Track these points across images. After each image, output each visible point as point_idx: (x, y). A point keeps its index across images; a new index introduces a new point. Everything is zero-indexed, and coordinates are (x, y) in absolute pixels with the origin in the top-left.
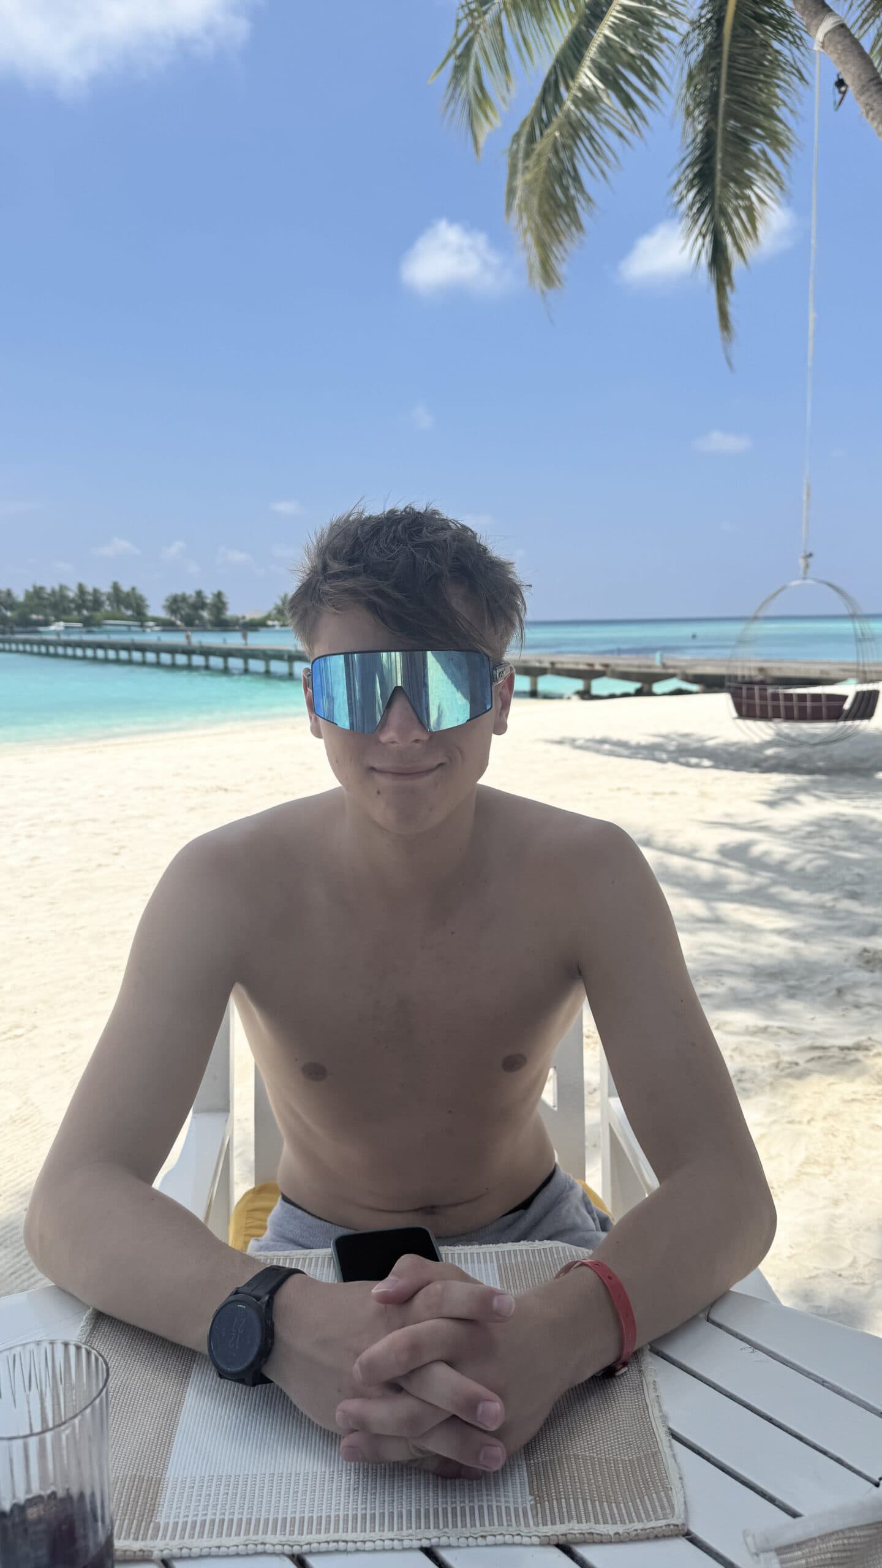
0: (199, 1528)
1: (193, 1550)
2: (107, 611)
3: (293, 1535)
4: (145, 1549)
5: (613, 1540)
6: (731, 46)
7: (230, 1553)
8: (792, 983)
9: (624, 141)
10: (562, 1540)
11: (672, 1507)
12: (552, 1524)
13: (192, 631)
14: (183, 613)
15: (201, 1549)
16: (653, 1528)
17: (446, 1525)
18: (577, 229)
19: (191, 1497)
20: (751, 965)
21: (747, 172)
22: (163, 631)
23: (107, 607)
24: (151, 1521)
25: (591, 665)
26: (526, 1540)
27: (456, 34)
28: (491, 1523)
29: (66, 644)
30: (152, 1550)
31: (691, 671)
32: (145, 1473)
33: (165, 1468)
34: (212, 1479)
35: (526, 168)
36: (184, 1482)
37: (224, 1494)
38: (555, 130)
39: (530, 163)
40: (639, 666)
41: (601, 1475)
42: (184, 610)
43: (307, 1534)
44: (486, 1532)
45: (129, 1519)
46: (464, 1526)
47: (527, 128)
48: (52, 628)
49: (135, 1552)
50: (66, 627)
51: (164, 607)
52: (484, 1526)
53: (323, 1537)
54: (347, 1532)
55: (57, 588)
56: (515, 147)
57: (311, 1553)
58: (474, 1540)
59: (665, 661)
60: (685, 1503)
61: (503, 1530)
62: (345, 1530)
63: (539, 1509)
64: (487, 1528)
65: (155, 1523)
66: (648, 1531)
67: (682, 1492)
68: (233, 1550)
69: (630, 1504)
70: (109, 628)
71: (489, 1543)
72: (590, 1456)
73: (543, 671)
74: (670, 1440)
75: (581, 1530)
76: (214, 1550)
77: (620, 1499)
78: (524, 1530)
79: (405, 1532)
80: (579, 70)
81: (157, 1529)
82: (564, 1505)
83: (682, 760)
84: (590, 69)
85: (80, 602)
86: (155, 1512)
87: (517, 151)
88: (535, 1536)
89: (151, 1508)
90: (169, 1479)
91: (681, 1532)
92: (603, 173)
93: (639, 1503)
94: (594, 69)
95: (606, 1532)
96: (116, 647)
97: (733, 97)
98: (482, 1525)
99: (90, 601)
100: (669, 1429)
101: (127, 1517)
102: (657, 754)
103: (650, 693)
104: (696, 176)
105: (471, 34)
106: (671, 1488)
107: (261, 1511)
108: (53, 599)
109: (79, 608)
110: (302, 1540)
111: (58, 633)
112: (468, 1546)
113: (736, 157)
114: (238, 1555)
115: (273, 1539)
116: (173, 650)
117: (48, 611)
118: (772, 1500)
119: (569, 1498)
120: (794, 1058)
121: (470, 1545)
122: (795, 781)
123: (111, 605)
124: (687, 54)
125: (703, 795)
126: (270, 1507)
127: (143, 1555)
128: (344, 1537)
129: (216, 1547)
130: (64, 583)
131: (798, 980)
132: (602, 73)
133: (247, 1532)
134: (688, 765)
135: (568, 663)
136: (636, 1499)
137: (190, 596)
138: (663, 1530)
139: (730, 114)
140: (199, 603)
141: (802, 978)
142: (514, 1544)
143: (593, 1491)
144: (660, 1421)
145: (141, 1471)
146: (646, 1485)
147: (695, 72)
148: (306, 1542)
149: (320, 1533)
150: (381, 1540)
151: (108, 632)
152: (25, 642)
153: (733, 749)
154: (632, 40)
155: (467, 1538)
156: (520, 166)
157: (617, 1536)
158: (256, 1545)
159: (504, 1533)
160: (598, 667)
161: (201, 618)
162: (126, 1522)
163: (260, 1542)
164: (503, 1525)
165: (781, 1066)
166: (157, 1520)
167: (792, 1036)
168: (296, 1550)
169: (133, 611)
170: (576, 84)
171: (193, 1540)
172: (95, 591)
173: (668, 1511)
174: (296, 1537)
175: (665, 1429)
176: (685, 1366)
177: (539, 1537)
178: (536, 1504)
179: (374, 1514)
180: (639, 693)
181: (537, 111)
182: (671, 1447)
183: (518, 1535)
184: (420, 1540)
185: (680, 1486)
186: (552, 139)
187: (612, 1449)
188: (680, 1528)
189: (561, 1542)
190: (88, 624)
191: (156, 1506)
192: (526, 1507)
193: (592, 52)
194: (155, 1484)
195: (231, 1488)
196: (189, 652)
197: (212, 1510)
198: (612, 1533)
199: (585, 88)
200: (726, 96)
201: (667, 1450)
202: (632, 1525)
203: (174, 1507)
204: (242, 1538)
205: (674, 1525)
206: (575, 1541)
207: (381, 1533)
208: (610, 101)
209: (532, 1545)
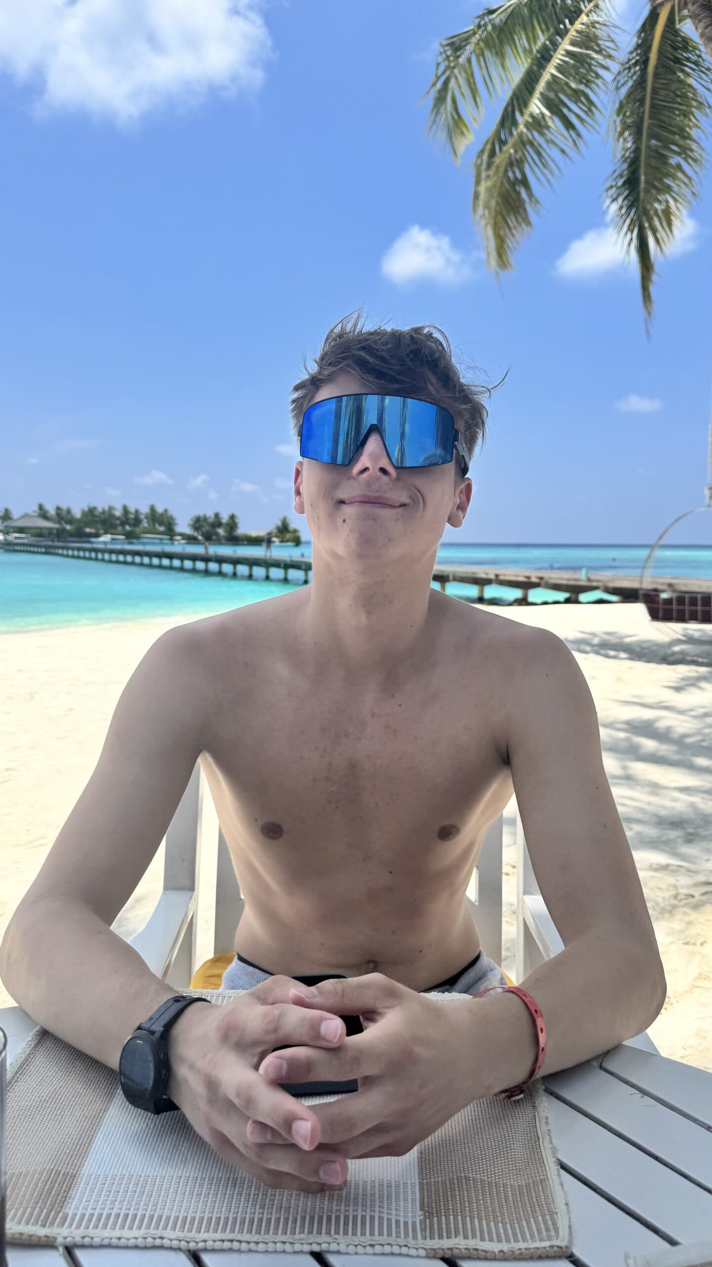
0: (102, 1221)
1: (95, 1240)
2: (144, 528)
3: (191, 1232)
4: (49, 1235)
5: (497, 1257)
6: (654, 82)
7: (130, 1245)
8: (690, 830)
9: (565, 156)
10: (448, 1254)
11: (557, 1230)
12: (439, 1238)
13: (210, 544)
14: (204, 530)
15: (103, 1239)
16: (538, 1248)
17: (337, 1233)
18: (526, 225)
19: (102, 1192)
20: (656, 815)
21: (666, 181)
22: (188, 543)
23: (145, 524)
24: (60, 1212)
25: (529, 578)
26: (413, 1252)
27: (436, 75)
28: (381, 1234)
29: (111, 552)
30: (56, 1236)
31: (611, 585)
32: (62, 1168)
33: (81, 1165)
34: (123, 1178)
35: (488, 177)
36: (97, 1178)
37: (132, 1192)
38: (510, 148)
39: (491, 172)
40: (568, 580)
41: (490, 1197)
42: (204, 527)
43: (205, 1232)
44: (375, 1241)
45: (40, 1208)
46: (354, 1234)
47: (489, 147)
48: (102, 539)
49: (40, 1238)
50: (113, 539)
51: (189, 525)
52: (374, 1235)
53: (219, 1236)
54: (242, 1233)
55: (106, 508)
56: (479, 161)
57: (205, 1250)
58: (363, 1248)
59: (589, 576)
60: (570, 1227)
61: (391, 1240)
62: (241, 1231)
63: (428, 1224)
64: (376, 1237)
65: (64, 1213)
66: (532, 1251)
67: (567, 1217)
68: (132, 1242)
69: (516, 1225)
70: (145, 540)
71: (376, 1252)
72: (481, 1179)
73: (488, 582)
74: (558, 1169)
75: (467, 1245)
76: (114, 1241)
77: (507, 1220)
78: (411, 1241)
79: (297, 1236)
80: (531, 101)
81: (65, 1218)
82: (452, 1221)
83: (603, 652)
84: (539, 99)
85: (124, 519)
86: (66, 1203)
87: (481, 164)
88: (422, 1248)
89: (63, 1200)
90: (84, 1175)
91: (565, 1254)
92: (548, 181)
93: (525, 1225)
94: (543, 100)
95: (491, 1250)
96: (150, 555)
97: (655, 122)
98: (372, 1234)
99: (132, 519)
100: (558, 1160)
101: (39, 1205)
102: (582, 647)
103: (577, 602)
104: (624, 183)
105: (448, 73)
106: (557, 1213)
107: (164, 1209)
108: (103, 517)
109: (123, 524)
110: (200, 1237)
111: (105, 543)
112: (357, 1253)
113: (656, 168)
114: (136, 1247)
115: (171, 1235)
116: (194, 558)
117: (99, 526)
118: (656, 1231)
119: (457, 1216)
120: (692, 892)
121: (359, 1252)
122: (697, 672)
123: (148, 522)
124: (617, 88)
125: (619, 679)
126: (173, 1206)
127: (47, 1241)
128: (239, 1237)
129: (117, 1238)
130: (112, 504)
131: (695, 828)
132: (548, 103)
133: (148, 1227)
134: (607, 656)
135: (509, 575)
136: (522, 1221)
137: (210, 517)
138: (547, 1251)
139: (651, 136)
140: (217, 523)
141: (699, 827)
142: (400, 1255)
143: (481, 1211)
144: (550, 1151)
145: (59, 1166)
146: (533, 1209)
147: (625, 102)
148: (202, 1239)
149: (217, 1232)
150: (274, 1242)
151: (144, 544)
152: (79, 549)
153: (645, 645)
154: (574, 78)
155: (356, 1246)
156: (483, 175)
157: (502, 1254)
158: (155, 1239)
159: (392, 1243)
160: (534, 580)
161: (217, 534)
162: (37, 1209)
163: (159, 1236)
164: (391, 1235)
165: (679, 898)
166: (66, 1211)
167: (690, 873)
168: (192, 1246)
169: (166, 528)
170: (528, 112)
171: (97, 1231)
172: (137, 512)
173: (553, 1233)
174: (193, 1234)
175: (554, 1159)
176: (577, 1106)
177: (426, 1250)
178: (425, 1219)
179: (271, 1219)
180: (567, 601)
181: (497, 134)
182: (559, 1175)
183: (406, 1246)
184: (311, 1244)
185: (565, 1211)
186: (507, 155)
187: (503, 1174)
188: (564, 1250)
189: (446, 1256)
190: (131, 536)
191: (68, 1198)
192: (415, 1222)
193: (541, 86)
194: (70, 1179)
195: (139, 1186)
196: (206, 559)
197: (119, 1205)
198: (496, 1250)
199: (535, 115)
200: (650, 121)
201: (555, 1178)
202: (518, 1244)
203: (84, 1200)
204: (143, 1231)
205: (558, 1247)
206: (460, 1255)
207: (274, 1236)
208: (554, 123)
209: (418, 1257)
